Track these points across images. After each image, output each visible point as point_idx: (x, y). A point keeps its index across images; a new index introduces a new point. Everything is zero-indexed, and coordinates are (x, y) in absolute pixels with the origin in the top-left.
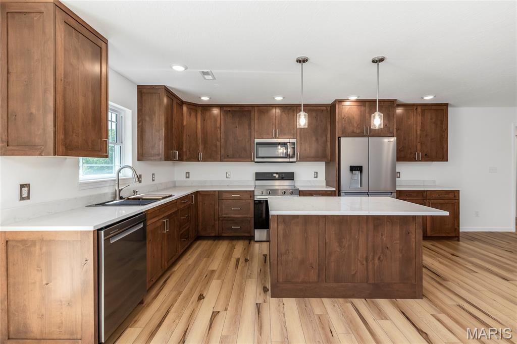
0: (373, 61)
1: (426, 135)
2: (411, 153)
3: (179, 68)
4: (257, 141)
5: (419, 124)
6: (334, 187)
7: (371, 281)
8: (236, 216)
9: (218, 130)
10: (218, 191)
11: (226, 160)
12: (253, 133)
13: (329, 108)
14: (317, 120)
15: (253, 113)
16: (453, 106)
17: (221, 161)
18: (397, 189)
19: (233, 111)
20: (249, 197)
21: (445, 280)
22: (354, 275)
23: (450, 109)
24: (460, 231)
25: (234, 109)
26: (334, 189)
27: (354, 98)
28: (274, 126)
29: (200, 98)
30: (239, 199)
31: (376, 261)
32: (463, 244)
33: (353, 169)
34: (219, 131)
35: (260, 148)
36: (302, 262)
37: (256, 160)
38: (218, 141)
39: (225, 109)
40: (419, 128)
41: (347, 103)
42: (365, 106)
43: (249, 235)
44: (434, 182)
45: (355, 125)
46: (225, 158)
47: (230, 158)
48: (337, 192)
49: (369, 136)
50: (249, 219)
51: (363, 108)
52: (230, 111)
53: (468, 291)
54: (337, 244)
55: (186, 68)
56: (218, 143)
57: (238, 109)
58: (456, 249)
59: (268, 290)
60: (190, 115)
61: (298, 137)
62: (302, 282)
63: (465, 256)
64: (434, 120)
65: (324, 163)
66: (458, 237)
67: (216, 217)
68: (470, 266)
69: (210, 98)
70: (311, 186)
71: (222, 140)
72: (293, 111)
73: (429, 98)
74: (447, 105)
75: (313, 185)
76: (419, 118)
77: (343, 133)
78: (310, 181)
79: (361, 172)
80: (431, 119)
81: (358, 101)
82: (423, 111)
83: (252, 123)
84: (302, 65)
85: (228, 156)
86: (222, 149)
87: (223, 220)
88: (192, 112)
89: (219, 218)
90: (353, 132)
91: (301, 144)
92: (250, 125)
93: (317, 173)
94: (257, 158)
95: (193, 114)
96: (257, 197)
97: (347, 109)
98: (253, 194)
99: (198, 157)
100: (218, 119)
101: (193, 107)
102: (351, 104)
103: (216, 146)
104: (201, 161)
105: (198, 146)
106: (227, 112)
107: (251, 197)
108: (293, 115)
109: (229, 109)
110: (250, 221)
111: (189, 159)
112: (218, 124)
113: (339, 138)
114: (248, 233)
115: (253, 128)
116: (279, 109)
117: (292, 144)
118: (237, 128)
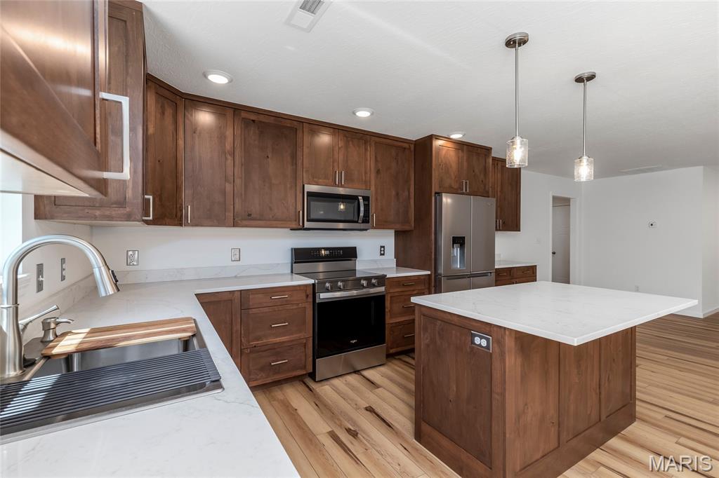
4: (308, 188)
7: (603, 416)
8: (278, 339)
9: (229, 157)
10: (241, 291)
11: (245, 222)
12: (299, 173)
13: (412, 146)
14: (397, 163)
15: (300, 134)
17: (234, 226)
19: (260, 122)
20: (305, 298)
25: (262, 118)
26: (429, 272)
28: (336, 164)
33: (454, 240)
34: (230, 161)
35: (312, 203)
37: (307, 225)
38: (226, 180)
39: (244, 114)
41: (443, 142)
42: (463, 150)
43: (305, 373)
45: (453, 177)
46: (242, 219)
47: (255, 219)
48: (433, 277)
50: (305, 341)
51: (460, 154)
52: (253, 121)
56: (229, 187)
57: (271, 120)
60: (163, 113)
61: (373, 188)
64: (510, 181)
65: (392, 232)
70: (377, 269)
71: (238, 181)
75: (380, 267)
77: (440, 187)
78: (374, 261)
79: (462, 247)
80: (508, 178)
83: (299, 153)
85: (249, 215)
86: (237, 200)
87: (251, 352)
88: (166, 106)
89: (241, 350)
90: (451, 187)
92: (294, 157)
93: (384, 247)
94: (308, 221)
95: (169, 112)
96: (323, 296)
97: (444, 152)
98: (310, 291)
99: (179, 214)
100: (229, 133)
101: (167, 93)
102: (449, 145)
103: (224, 193)
104: (187, 225)
105: (178, 188)
106: (248, 123)
107: (307, 296)
108: (366, 150)
109: (253, 117)
110: (305, 345)
111: (159, 220)
112: (228, 146)
113: (436, 193)
114: (301, 369)
115: (299, 162)
116: (345, 136)
117: (366, 199)
118: (269, 160)
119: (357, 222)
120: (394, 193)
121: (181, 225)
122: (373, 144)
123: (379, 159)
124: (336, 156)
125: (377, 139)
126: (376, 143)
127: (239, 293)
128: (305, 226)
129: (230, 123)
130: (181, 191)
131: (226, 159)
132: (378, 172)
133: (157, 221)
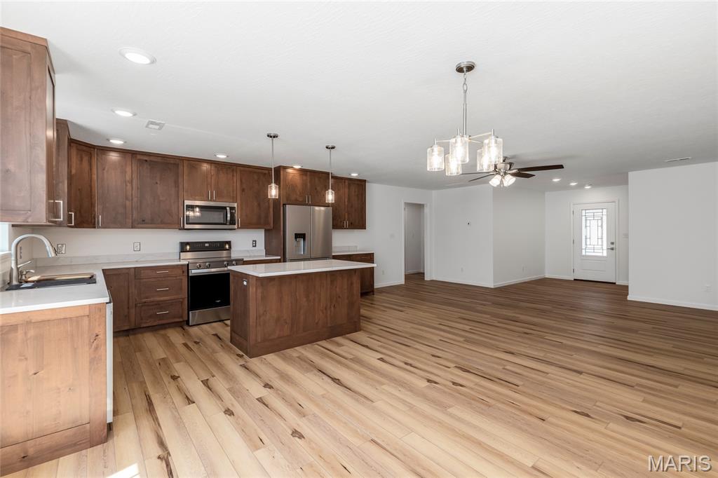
0: (327, 148)
1: (352, 207)
2: (341, 222)
3: (124, 114)
4: (187, 202)
5: (347, 196)
6: (277, 256)
7: (329, 325)
8: (162, 299)
9: (129, 184)
10: (135, 268)
11: (140, 225)
12: (181, 193)
15: (181, 167)
16: (368, 182)
18: (333, 254)
19: (151, 161)
21: (370, 319)
22: (317, 323)
23: (367, 184)
24: (375, 287)
25: (152, 159)
26: (279, 257)
27: (298, 167)
28: (209, 186)
29: (108, 140)
30: (167, 276)
31: (332, 308)
32: (377, 296)
33: (298, 236)
34: (129, 187)
36: (278, 320)
37: (187, 226)
38: (127, 199)
39: (139, 157)
40: (346, 200)
41: (290, 171)
42: (306, 175)
43: (181, 320)
44: (356, 247)
45: (298, 193)
46: (138, 224)
47: (147, 223)
48: (282, 260)
49: (310, 205)
50: (181, 300)
51: (304, 178)
52: (146, 161)
53: (384, 321)
54: (305, 299)
55: (135, 115)
56: (128, 203)
57: (159, 159)
58: (373, 300)
59: (243, 356)
60: (82, 160)
61: (239, 201)
62: (279, 338)
63: (378, 303)
64: (356, 193)
65: (263, 230)
66: (373, 291)
67: (131, 304)
68: (383, 309)
69: (125, 142)
70: (250, 257)
71: (135, 200)
72: (233, 171)
73: (354, 175)
74: (365, 181)
75: (252, 254)
76: (347, 190)
77: (287, 200)
78: (248, 251)
79: (304, 240)
80: (355, 192)
81: (301, 170)
82: (349, 185)
83: (180, 180)
84: (273, 140)
85: (143, 221)
86: (134, 211)
87: (142, 306)
88: (84, 156)
89: (136, 305)
90: (296, 200)
91: (242, 209)
92: (176, 184)
93: (255, 241)
94: (187, 224)
95: (86, 159)
96: (193, 271)
97: (290, 177)
98: (186, 269)
99: (93, 221)
100: (128, 169)
101: (85, 148)
102: (295, 172)
103: (125, 207)
104: (99, 227)
105: (92, 205)
106: (142, 162)
107: (183, 272)
108: (233, 176)
109: (146, 158)
110: (182, 303)
111: (79, 224)
112: (128, 178)
113: (283, 205)
114: (179, 318)
115: (181, 187)
116: (216, 167)
117: (232, 208)
118: (158, 185)
119: (226, 224)
120: (256, 204)
121: (95, 227)
122: (239, 173)
123: (244, 181)
124: (209, 180)
125: (242, 168)
126: (241, 171)
127: (133, 270)
128: (185, 227)
129: (129, 163)
130: (94, 207)
131: (126, 185)
132: (243, 190)
133: (78, 225)
